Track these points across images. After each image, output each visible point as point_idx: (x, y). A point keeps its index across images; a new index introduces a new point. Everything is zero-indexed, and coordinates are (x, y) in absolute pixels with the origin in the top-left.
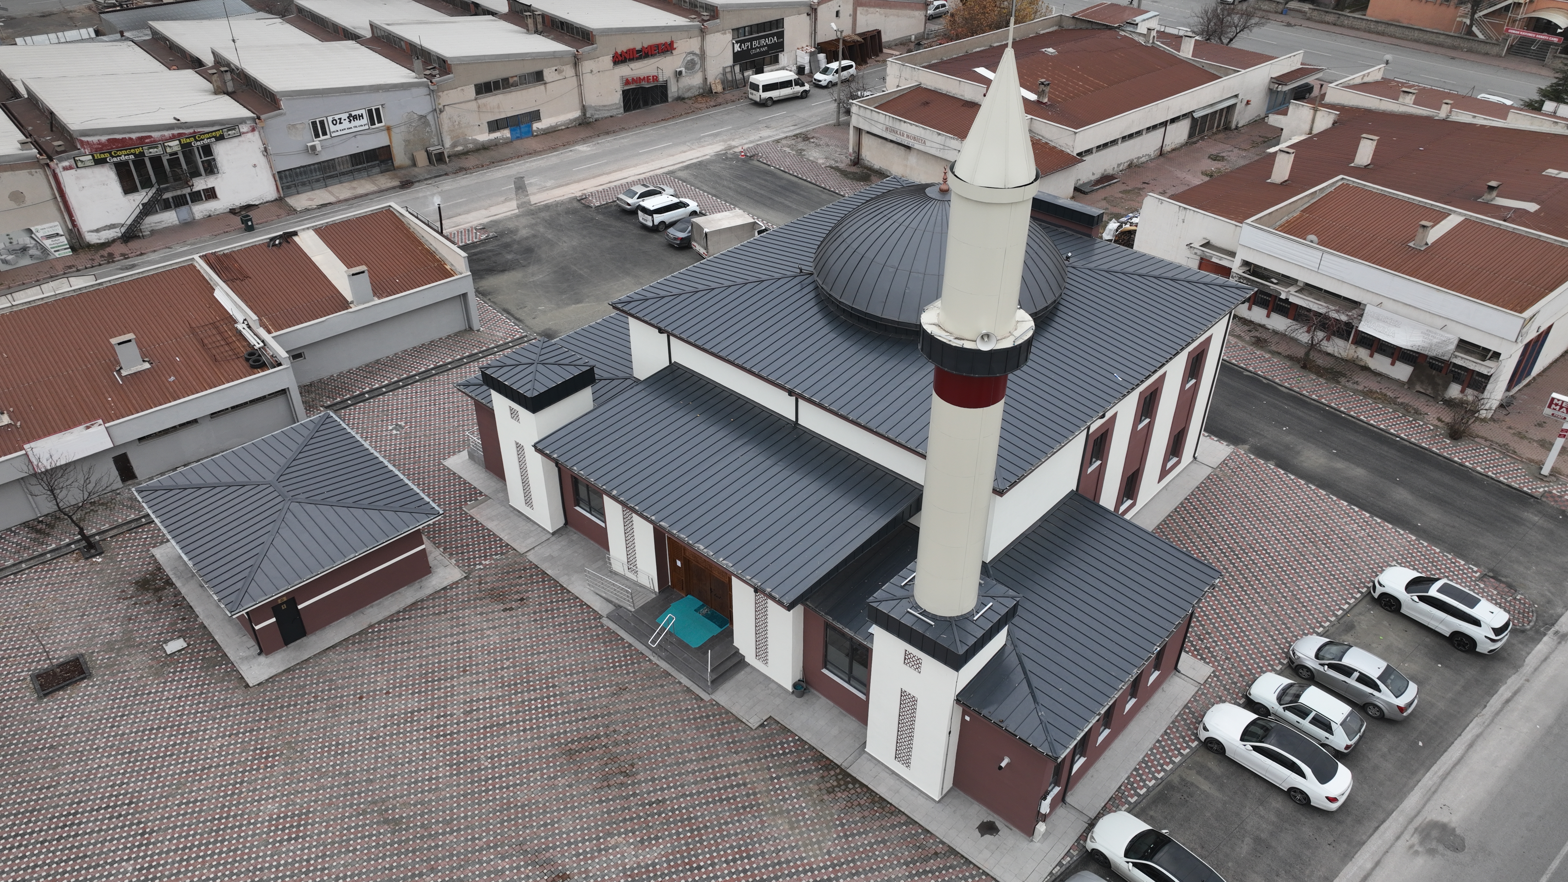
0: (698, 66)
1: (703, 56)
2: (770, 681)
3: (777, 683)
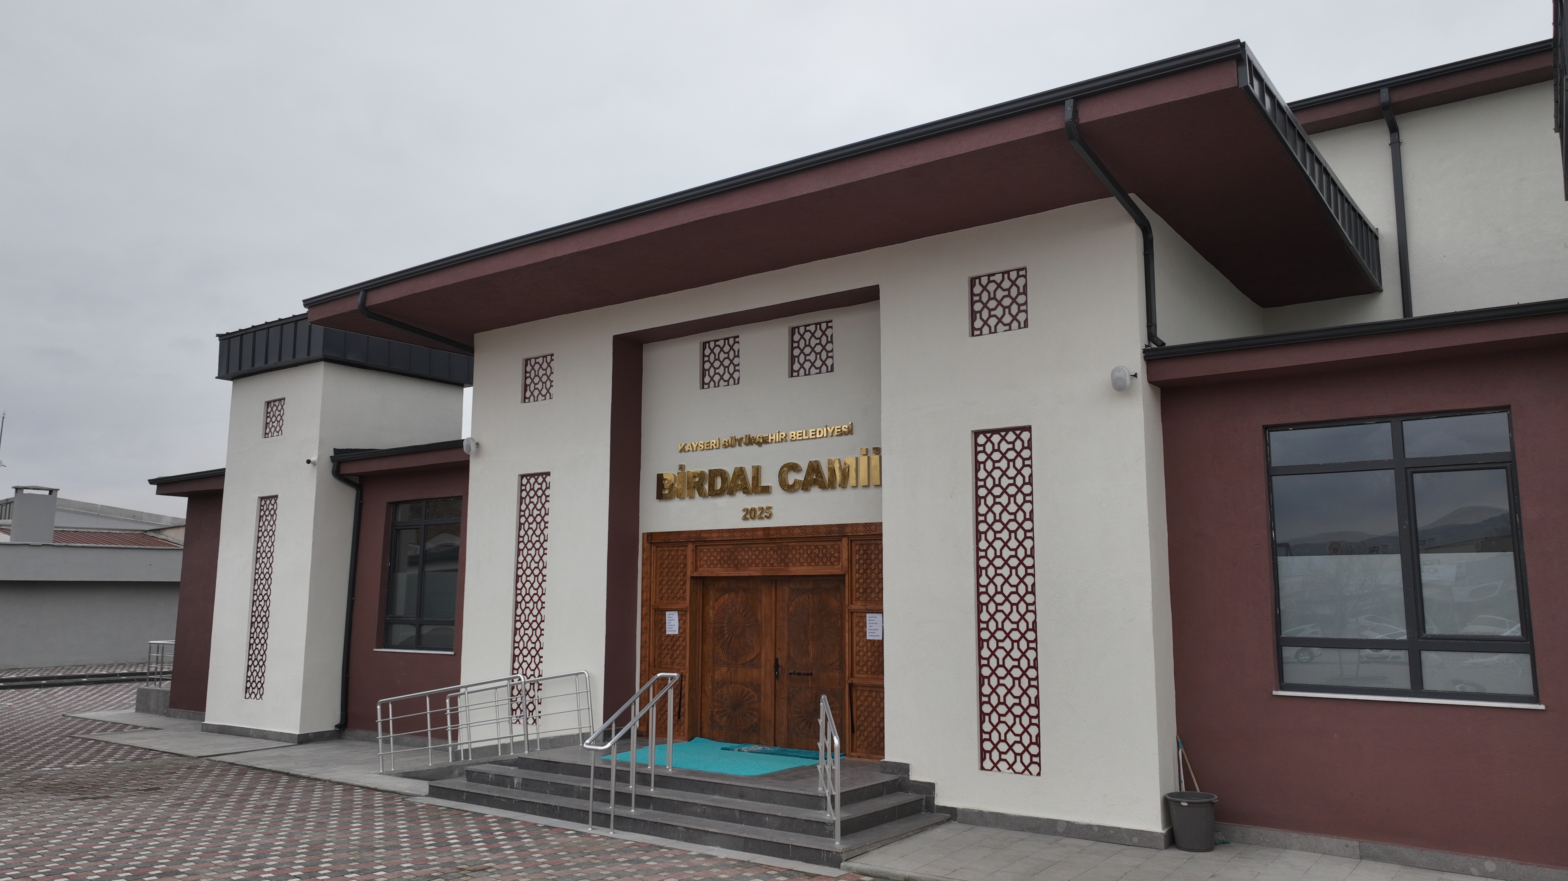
2: (1060, 829)
3: (1089, 827)
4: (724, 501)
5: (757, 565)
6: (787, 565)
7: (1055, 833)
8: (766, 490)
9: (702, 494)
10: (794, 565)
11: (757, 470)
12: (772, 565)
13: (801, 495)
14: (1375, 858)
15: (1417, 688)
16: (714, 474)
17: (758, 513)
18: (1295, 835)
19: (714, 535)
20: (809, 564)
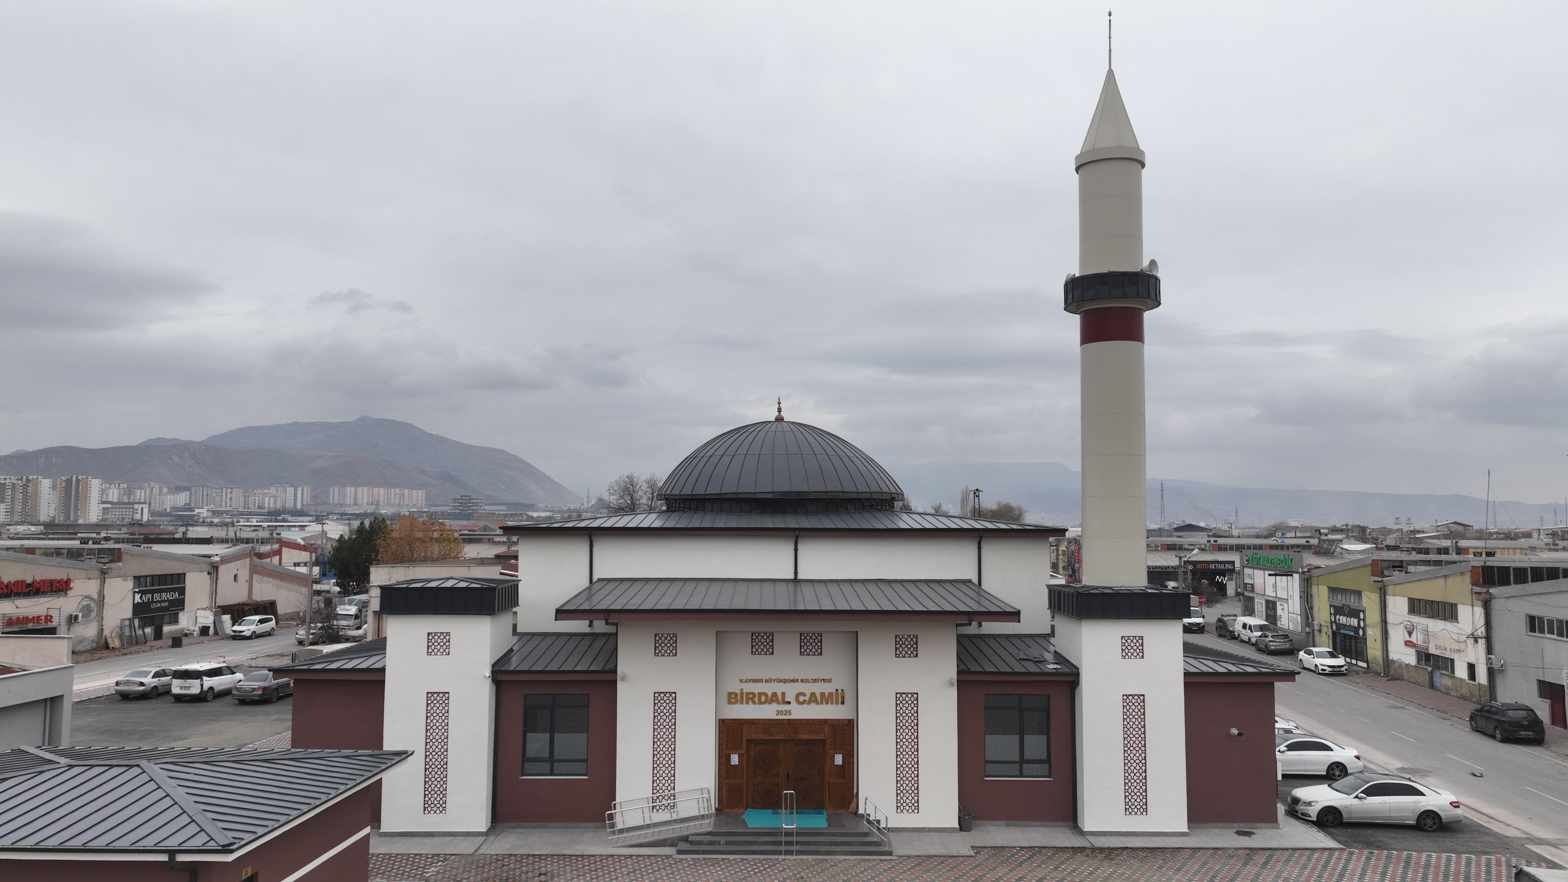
0: (93, 614)
1: (101, 601)
2: (926, 830)
3: (936, 828)
4: (766, 707)
5: (781, 734)
6: (797, 734)
7: (924, 832)
8: (789, 703)
9: (754, 703)
10: (800, 734)
11: (783, 694)
12: (789, 734)
13: (805, 706)
14: (1010, 825)
15: (1021, 775)
16: (760, 694)
17: (784, 713)
18: (989, 822)
19: (761, 721)
20: (808, 734)
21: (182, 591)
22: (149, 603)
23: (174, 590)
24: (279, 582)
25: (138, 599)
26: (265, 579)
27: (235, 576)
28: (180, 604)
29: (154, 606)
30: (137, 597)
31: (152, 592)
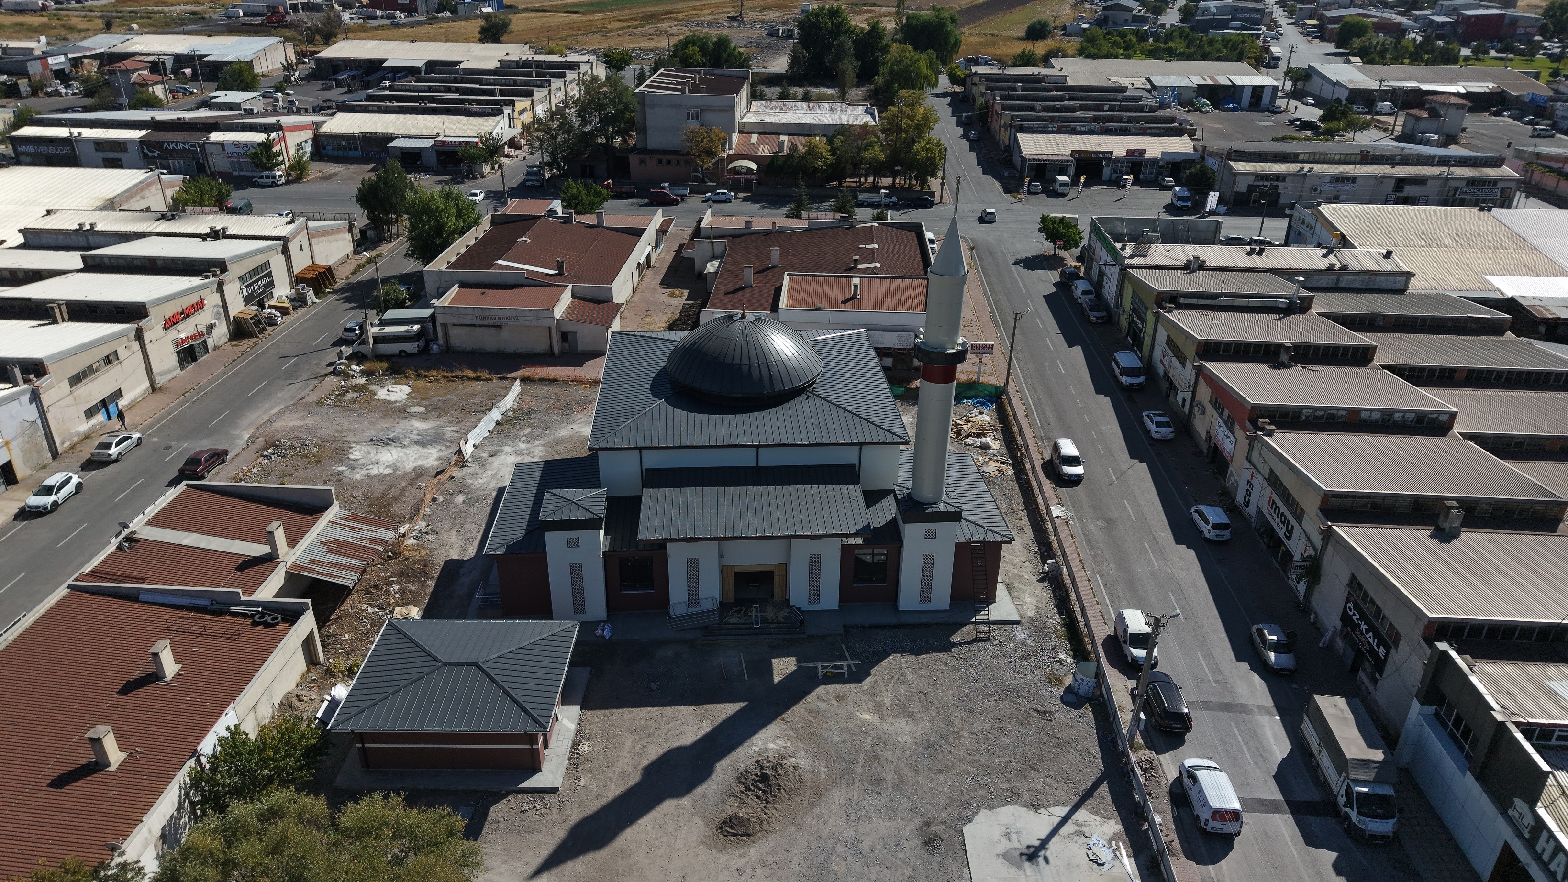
0: (223, 316)
1: (225, 306)
21: (270, 274)
22: (253, 293)
23: (265, 276)
24: (330, 237)
25: (245, 294)
26: (320, 239)
27: (301, 247)
28: (271, 284)
29: (256, 293)
30: (244, 291)
31: (252, 284)
